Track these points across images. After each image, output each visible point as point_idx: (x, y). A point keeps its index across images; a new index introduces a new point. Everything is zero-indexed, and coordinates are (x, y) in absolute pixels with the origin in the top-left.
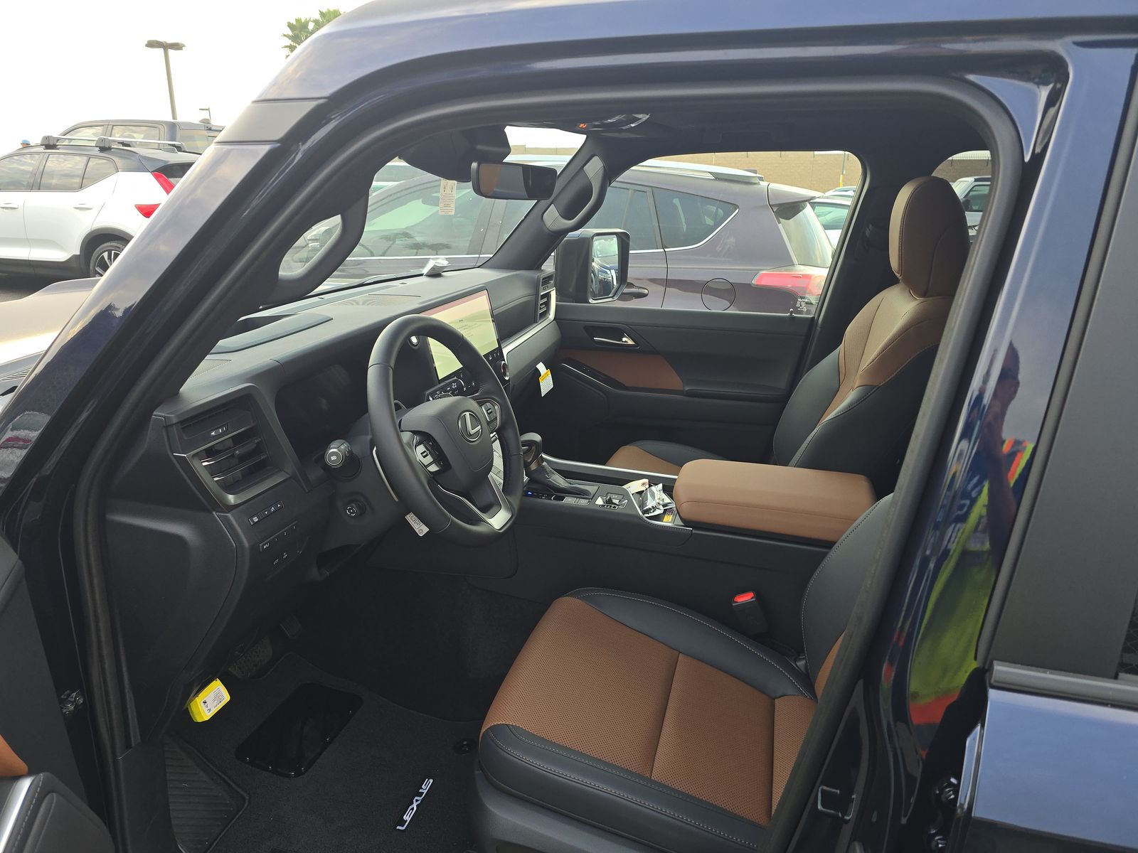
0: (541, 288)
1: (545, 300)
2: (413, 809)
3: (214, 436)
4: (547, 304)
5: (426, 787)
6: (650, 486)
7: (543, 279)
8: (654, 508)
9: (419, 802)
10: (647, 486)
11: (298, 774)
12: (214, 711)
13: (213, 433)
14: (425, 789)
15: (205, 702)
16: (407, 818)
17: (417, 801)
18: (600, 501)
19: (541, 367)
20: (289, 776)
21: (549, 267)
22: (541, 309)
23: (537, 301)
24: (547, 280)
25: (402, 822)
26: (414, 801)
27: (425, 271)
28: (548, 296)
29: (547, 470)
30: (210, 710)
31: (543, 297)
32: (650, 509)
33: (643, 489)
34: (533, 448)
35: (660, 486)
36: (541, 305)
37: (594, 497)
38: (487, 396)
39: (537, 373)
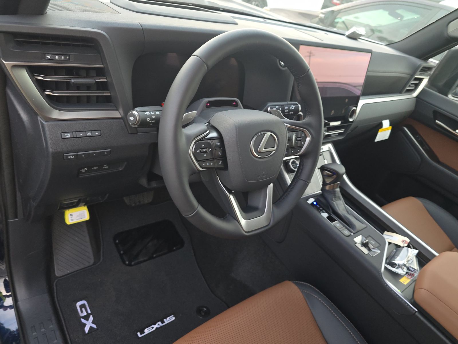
0: (418, 73)
1: (417, 82)
2: (153, 328)
3: (49, 59)
4: (417, 86)
5: (169, 320)
6: (408, 246)
7: (424, 67)
8: (399, 266)
9: (159, 326)
10: (406, 245)
11: (130, 265)
12: (75, 221)
13: (49, 57)
14: (167, 321)
15: (71, 215)
16: (147, 331)
17: (159, 325)
18: (358, 239)
19: (386, 123)
20: (124, 263)
21: (434, 61)
22: (410, 86)
23: (409, 80)
24: (426, 69)
25: (142, 332)
26: (158, 324)
27: (347, 33)
28: (421, 80)
29: (337, 195)
30: (72, 220)
31: (416, 79)
32: (395, 264)
33: (401, 244)
34: (335, 176)
35: (416, 251)
36: (412, 84)
37: (357, 234)
38: (305, 127)
39: (380, 125)
